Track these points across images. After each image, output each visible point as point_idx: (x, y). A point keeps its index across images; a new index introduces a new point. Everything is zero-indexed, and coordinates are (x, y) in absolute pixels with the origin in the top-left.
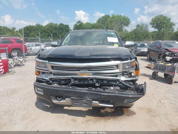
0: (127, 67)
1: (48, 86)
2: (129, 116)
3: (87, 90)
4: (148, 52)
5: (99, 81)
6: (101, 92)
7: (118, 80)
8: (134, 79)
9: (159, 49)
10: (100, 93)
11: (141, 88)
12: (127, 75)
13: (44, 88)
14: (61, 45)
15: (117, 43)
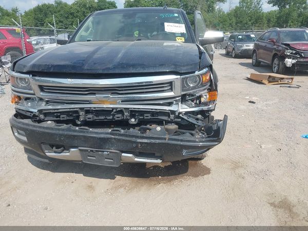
0: (191, 85)
1: (34, 126)
2: (196, 176)
3: (111, 134)
4: (254, 51)
5: (137, 114)
6: (137, 137)
7: (173, 112)
8: (205, 108)
9: (274, 45)
10: (133, 139)
11: (215, 127)
12: (193, 101)
13: (27, 130)
14: (72, 40)
15: (182, 35)
